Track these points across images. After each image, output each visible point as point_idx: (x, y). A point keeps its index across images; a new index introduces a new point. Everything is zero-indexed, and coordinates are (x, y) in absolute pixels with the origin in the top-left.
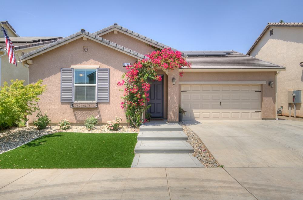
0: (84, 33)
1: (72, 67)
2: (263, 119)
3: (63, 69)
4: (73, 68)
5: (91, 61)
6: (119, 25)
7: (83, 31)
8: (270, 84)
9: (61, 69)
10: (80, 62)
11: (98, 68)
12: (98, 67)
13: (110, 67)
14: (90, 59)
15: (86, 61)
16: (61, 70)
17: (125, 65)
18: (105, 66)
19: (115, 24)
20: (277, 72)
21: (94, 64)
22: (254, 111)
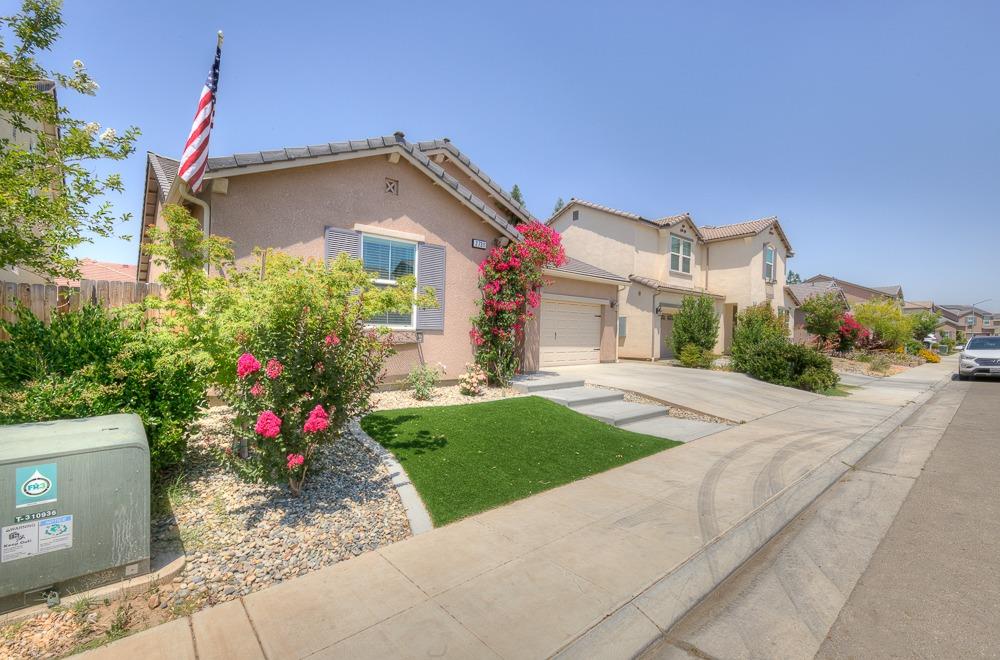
0: (401, 144)
1: (358, 227)
2: (601, 362)
3: (331, 229)
4: (359, 232)
5: (405, 219)
6: (455, 144)
7: (399, 136)
8: (612, 305)
9: (326, 228)
10: (380, 219)
11: (419, 243)
12: (422, 238)
13: (446, 244)
14: (402, 215)
15: (394, 219)
16: (327, 231)
17: (477, 244)
18: (436, 240)
19: (447, 141)
20: (620, 288)
21: (413, 230)
22: (592, 349)
